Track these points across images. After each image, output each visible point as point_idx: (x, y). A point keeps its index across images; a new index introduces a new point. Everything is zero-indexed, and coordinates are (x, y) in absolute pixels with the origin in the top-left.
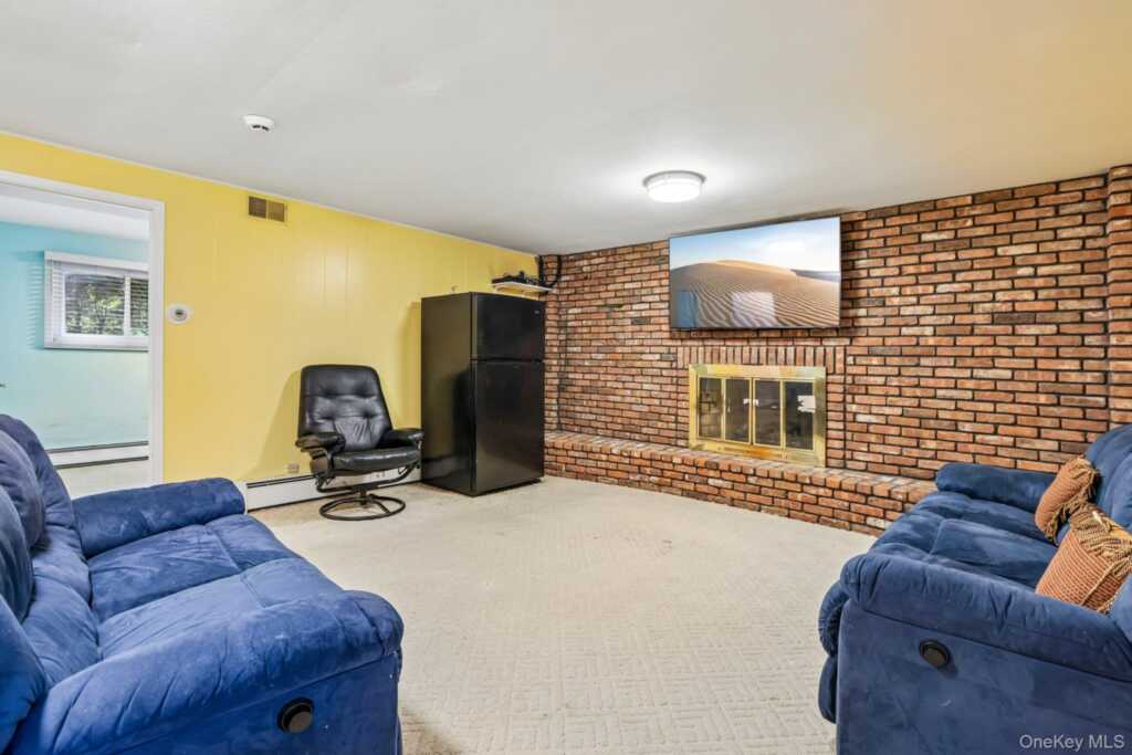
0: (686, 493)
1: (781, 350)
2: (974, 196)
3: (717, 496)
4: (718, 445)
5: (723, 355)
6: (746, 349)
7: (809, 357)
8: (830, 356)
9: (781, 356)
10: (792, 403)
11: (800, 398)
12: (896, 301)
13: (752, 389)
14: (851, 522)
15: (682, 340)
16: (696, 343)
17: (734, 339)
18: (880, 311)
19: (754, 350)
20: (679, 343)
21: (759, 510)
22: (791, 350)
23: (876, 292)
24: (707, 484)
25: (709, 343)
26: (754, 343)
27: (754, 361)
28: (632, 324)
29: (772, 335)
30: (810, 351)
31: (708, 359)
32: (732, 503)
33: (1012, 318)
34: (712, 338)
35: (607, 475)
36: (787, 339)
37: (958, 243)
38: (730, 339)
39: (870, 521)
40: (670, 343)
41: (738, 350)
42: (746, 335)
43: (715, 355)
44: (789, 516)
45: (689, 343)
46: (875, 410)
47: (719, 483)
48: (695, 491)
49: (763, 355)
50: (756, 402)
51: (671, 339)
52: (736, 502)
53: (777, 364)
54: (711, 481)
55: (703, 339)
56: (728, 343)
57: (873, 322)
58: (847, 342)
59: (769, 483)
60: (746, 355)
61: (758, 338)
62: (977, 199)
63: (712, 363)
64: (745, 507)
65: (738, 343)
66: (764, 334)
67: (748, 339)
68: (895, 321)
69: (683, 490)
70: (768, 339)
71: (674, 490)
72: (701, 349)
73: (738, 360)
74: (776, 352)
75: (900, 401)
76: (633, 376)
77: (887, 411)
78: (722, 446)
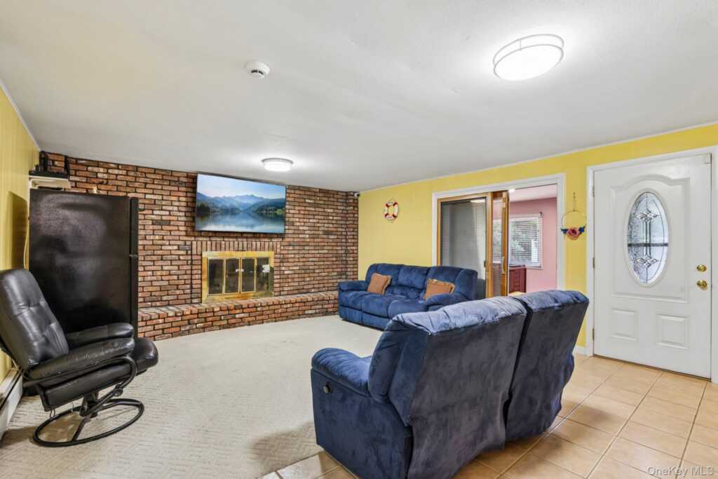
0: (222, 327)
1: (254, 243)
2: (320, 189)
3: (242, 322)
4: (221, 297)
5: (223, 246)
6: (236, 243)
7: (266, 246)
8: (275, 247)
9: (254, 247)
10: (260, 269)
11: (263, 266)
12: (298, 224)
13: (240, 264)
14: (299, 315)
15: (195, 237)
16: (205, 239)
17: (230, 237)
18: (292, 227)
19: (241, 244)
20: (193, 239)
21: (263, 323)
22: (258, 243)
23: (291, 219)
24: (235, 318)
25: (214, 239)
26: (240, 240)
27: (241, 249)
28: (153, 224)
29: (249, 236)
30: (267, 244)
31: (214, 248)
32: (249, 324)
33: (327, 233)
34: (216, 236)
35: (163, 333)
36: (256, 238)
37: (316, 205)
38: (227, 237)
39: (306, 312)
40: (186, 238)
41: (232, 243)
42: (235, 235)
43: (218, 246)
44: (276, 321)
45: (201, 239)
46: (291, 268)
47: (242, 315)
48: (228, 324)
49: (245, 246)
50: (242, 270)
51: (186, 235)
52: (251, 323)
53: (252, 250)
54: (237, 316)
55: (210, 237)
56: (226, 239)
57: (290, 231)
58: (281, 240)
59: (267, 308)
60: (236, 246)
61: (242, 237)
62: (321, 191)
63: (216, 250)
64: (256, 324)
65: (231, 240)
66: (245, 235)
67: (237, 237)
68: (298, 232)
69: (220, 326)
70: (247, 238)
71: (214, 328)
72: (209, 242)
73: (232, 249)
74: (252, 245)
75: (299, 264)
76: (154, 261)
77: (295, 268)
78: (224, 297)
